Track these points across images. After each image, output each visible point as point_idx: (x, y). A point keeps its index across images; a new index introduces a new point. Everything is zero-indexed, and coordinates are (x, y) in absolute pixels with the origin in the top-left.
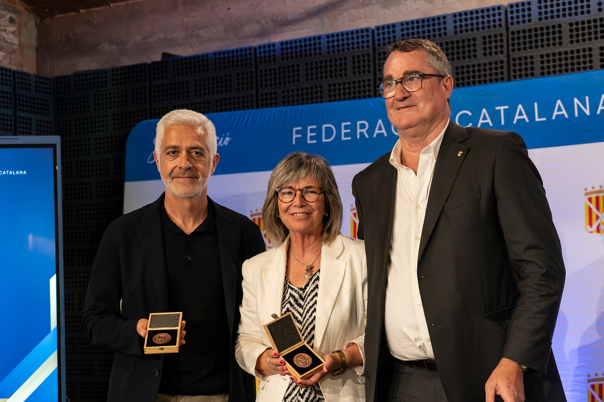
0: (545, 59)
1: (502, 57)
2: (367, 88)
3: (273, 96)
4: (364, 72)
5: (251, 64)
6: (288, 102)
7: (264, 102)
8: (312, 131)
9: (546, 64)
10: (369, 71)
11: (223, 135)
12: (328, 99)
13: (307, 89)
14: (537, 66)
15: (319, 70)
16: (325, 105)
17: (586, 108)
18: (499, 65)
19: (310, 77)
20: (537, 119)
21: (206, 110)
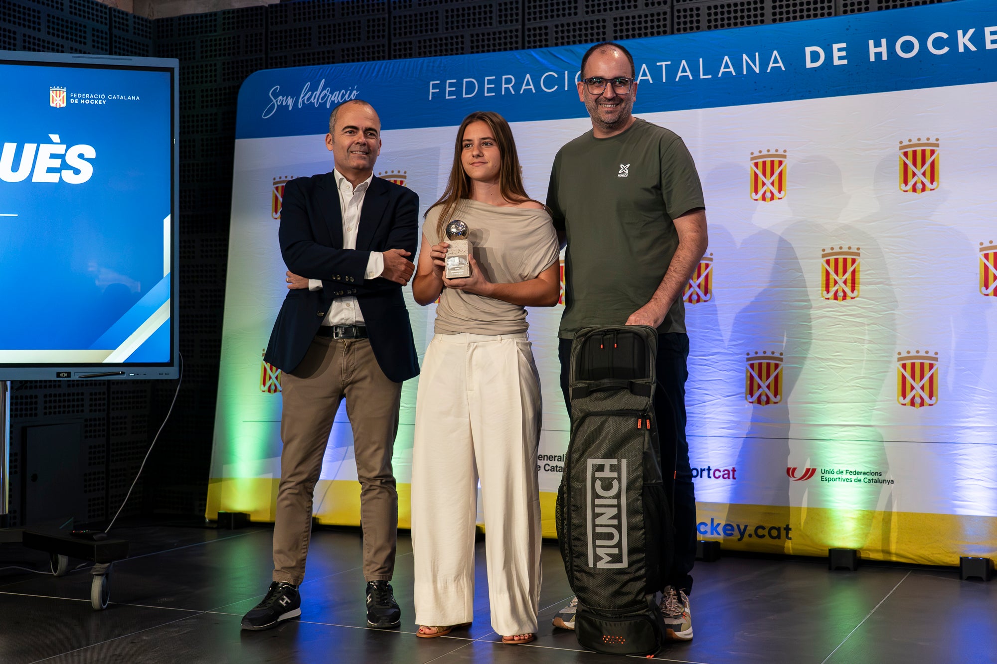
0: (713, 11)
1: (667, 8)
2: (514, 39)
3: (408, 46)
4: (511, 21)
5: (383, 10)
6: (425, 53)
7: (398, 53)
8: (451, 85)
9: (713, 17)
10: (517, 21)
11: (350, 88)
12: (470, 50)
13: (446, 39)
14: (704, 18)
15: (461, 18)
16: (467, 57)
17: (756, 66)
18: (662, 17)
19: (450, 25)
20: (702, 77)
21: (331, 60)
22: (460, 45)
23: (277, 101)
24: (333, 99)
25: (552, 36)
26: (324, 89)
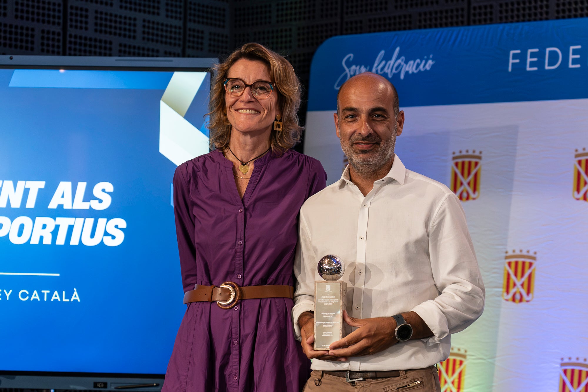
3: (489, 10)
6: (506, 18)
8: (533, 55)
12: (556, 15)
16: (552, 24)
21: (408, 25)
22: (545, 9)
23: (350, 71)
24: (407, 69)
26: (398, 58)
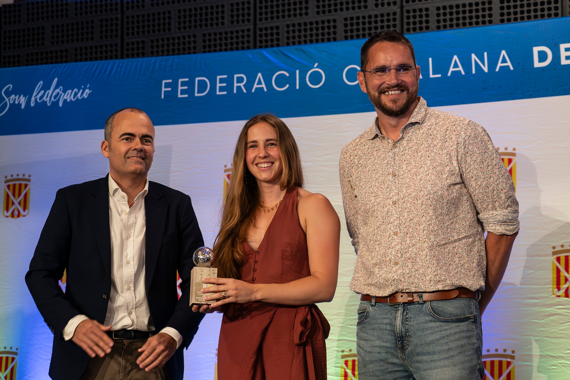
0: (442, 11)
1: (396, 9)
2: (246, 39)
3: (141, 45)
4: (243, 21)
5: (116, 10)
6: (157, 52)
7: (130, 52)
8: (183, 84)
9: (442, 18)
10: (249, 20)
11: (83, 87)
12: (203, 50)
13: (179, 38)
14: (433, 18)
15: (193, 18)
16: (199, 56)
17: (484, 65)
18: (391, 17)
19: (182, 25)
20: (431, 76)
21: (64, 59)
22: (192, 44)
23: (9, 100)
24: (65, 97)
25: (283, 36)
